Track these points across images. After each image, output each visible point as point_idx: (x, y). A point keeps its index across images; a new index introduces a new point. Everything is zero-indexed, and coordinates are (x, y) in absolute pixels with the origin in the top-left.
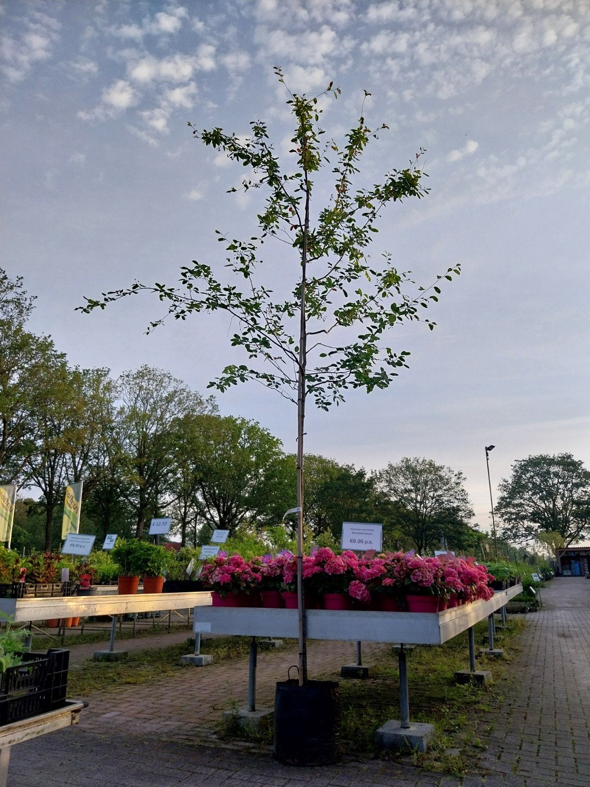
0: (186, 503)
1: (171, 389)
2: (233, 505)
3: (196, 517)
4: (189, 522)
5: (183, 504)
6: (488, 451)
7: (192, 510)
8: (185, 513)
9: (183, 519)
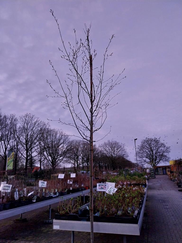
0: (41, 155)
1: (35, 120)
2: (56, 156)
3: (44, 160)
4: (42, 161)
5: (40, 156)
6: (135, 140)
7: (43, 157)
8: (41, 159)
9: (40, 160)
